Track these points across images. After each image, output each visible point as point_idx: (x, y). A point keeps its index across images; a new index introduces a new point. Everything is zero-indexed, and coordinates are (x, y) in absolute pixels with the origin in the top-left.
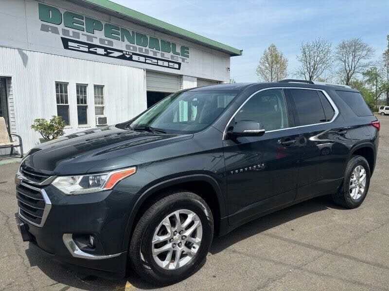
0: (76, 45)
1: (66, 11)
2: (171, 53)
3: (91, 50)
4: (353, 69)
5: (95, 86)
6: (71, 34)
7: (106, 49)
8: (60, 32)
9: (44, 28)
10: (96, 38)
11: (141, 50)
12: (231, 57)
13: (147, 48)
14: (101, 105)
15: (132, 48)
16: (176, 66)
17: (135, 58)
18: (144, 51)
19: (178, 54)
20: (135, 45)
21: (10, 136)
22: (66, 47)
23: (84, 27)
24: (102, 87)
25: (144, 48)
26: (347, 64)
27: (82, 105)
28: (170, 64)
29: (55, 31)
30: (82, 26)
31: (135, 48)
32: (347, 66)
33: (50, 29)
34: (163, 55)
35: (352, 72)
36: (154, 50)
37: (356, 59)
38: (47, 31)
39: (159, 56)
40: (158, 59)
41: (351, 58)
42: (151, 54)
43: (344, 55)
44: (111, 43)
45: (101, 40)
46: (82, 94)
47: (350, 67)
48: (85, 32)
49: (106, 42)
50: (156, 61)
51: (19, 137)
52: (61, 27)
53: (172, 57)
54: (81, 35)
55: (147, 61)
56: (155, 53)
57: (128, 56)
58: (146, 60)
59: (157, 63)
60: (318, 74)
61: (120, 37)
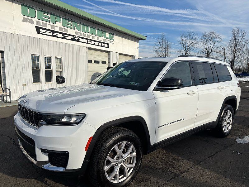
1: (39, 9)
2: (103, 38)
5: (56, 57)
6: (42, 24)
7: (63, 34)
9: (25, 20)
10: (57, 27)
13: (89, 34)
14: (60, 70)
15: (79, 34)
16: (106, 46)
17: (81, 40)
18: (87, 36)
19: (107, 38)
20: (81, 32)
21: (2, 89)
22: (38, 32)
23: (50, 20)
24: (61, 58)
25: (87, 34)
26: (207, 46)
27: (48, 69)
28: (102, 44)
29: (32, 22)
30: (49, 19)
32: (207, 48)
33: (28, 21)
34: (98, 38)
35: (210, 51)
36: (93, 35)
37: (213, 43)
39: (96, 39)
41: (210, 42)
42: (91, 38)
43: (206, 41)
44: (66, 30)
45: (60, 29)
46: (48, 62)
47: (209, 48)
48: (50, 23)
49: (63, 30)
50: (94, 42)
51: (9, 90)
52: (35, 20)
53: (104, 40)
54: (47, 25)
56: (93, 37)
57: (77, 39)
58: (88, 41)
59: (95, 43)
60: (190, 51)
61: (72, 26)
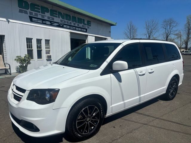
0: (36, 20)
1: (31, 3)
2: (82, 24)
3: (43, 22)
4: (169, 32)
5: (46, 40)
6: (34, 14)
7: (51, 22)
8: (28, 13)
9: (21, 11)
10: (46, 16)
11: (68, 22)
12: (111, 26)
13: (71, 21)
14: (48, 50)
15: (63, 21)
16: (85, 30)
17: (65, 26)
18: (69, 23)
19: (86, 24)
20: (65, 20)
21: (5, 64)
22: (31, 20)
23: (40, 11)
24: (49, 40)
25: (69, 21)
26: (166, 30)
27: (39, 49)
28: (82, 29)
29: (26, 13)
31: (65, 22)
34: (78, 25)
35: (169, 34)
36: (74, 22)
37: (171, 27)
38: (22, 13)
39: (76, 25)
40: (76, 27)
41: (168, 27)
42: (72, 24)
43: (165, 25)
44: (53, 19)
45: (49, 18)
46: (39, 44)
48: (40, 13)
49: (51, 18)
50: (75, 28)
51: (9, 65)
52: (29, 11)
53: (83, 26)
54: (38, 15)
55: (71, 28)
56: (75, 24)
57: (61, 25)
60: (153, 34)
61: (58, 16)
